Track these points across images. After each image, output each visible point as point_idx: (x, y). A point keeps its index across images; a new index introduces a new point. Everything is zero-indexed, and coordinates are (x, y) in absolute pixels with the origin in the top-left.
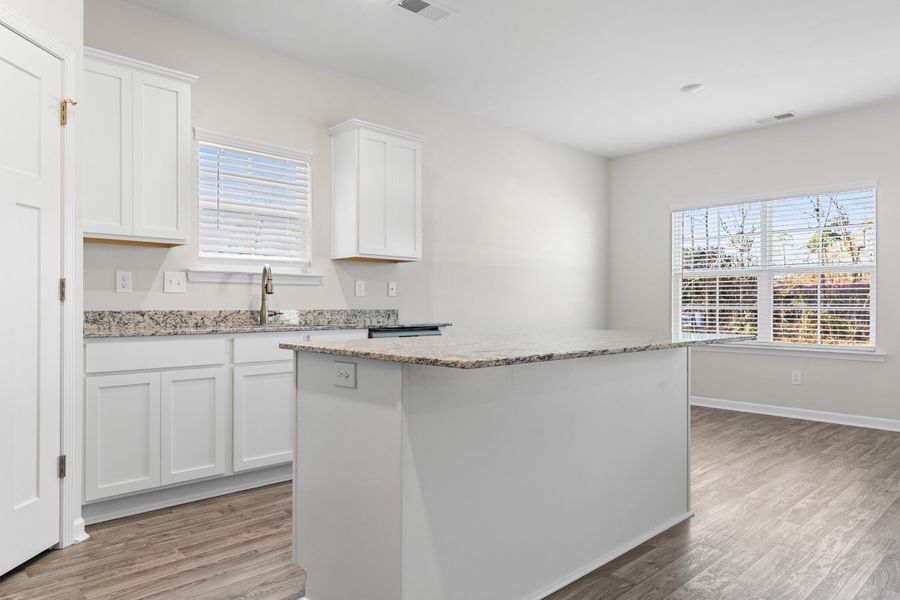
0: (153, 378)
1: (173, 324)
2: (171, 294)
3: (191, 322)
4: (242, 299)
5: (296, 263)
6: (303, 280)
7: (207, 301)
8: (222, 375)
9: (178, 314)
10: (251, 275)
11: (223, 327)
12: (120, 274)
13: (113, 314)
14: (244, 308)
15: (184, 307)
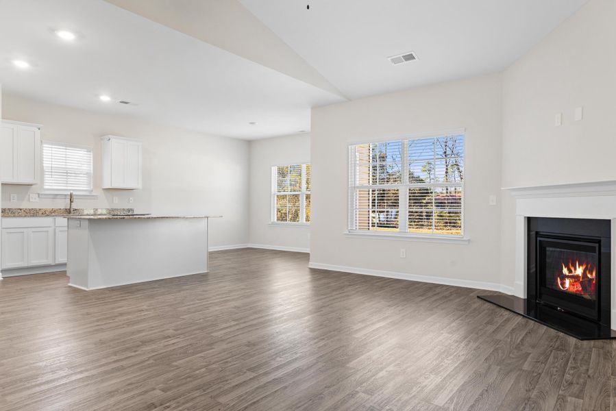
0: (25, 230)
1: (33, 213)
2: (33, 202)
3: (40, 213)
4: (62, 204)
5: (86, 190)
6: (89, 197)
7: (47, 205)
8: (51, 230)
9: (35, 210)
10: (66, 195)
11: (53, 214)
12: (12, 195)
13: (9, 209)
14: (63, 207)
15: (37, 207)
